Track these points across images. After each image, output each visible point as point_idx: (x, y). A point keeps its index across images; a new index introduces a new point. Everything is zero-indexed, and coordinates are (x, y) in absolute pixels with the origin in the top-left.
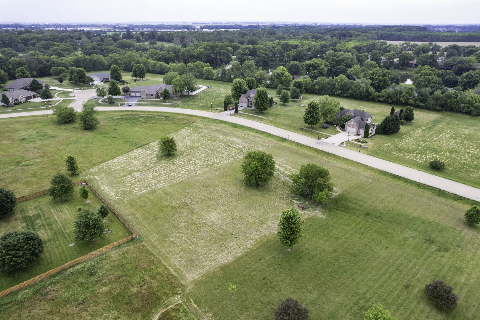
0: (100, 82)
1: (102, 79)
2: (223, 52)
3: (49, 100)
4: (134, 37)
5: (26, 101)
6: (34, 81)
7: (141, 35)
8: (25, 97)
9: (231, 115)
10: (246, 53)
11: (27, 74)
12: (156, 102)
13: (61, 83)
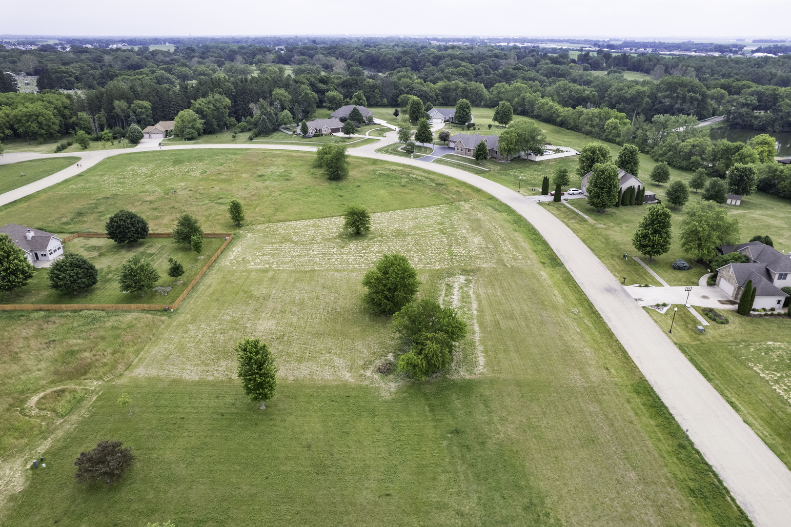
0: (443, 122)
1: (447, 118)
2: (691, 98)
3: (351, 135)
4: (590, 61)
5: (330, 134)
6: (355, 109)
7: (605, 57)
8: (331, 129)
9: (540, 203)
10: (749, 102)
11: (364, 100)
12: (465, 161)
13: (395, 117)
